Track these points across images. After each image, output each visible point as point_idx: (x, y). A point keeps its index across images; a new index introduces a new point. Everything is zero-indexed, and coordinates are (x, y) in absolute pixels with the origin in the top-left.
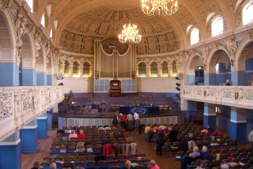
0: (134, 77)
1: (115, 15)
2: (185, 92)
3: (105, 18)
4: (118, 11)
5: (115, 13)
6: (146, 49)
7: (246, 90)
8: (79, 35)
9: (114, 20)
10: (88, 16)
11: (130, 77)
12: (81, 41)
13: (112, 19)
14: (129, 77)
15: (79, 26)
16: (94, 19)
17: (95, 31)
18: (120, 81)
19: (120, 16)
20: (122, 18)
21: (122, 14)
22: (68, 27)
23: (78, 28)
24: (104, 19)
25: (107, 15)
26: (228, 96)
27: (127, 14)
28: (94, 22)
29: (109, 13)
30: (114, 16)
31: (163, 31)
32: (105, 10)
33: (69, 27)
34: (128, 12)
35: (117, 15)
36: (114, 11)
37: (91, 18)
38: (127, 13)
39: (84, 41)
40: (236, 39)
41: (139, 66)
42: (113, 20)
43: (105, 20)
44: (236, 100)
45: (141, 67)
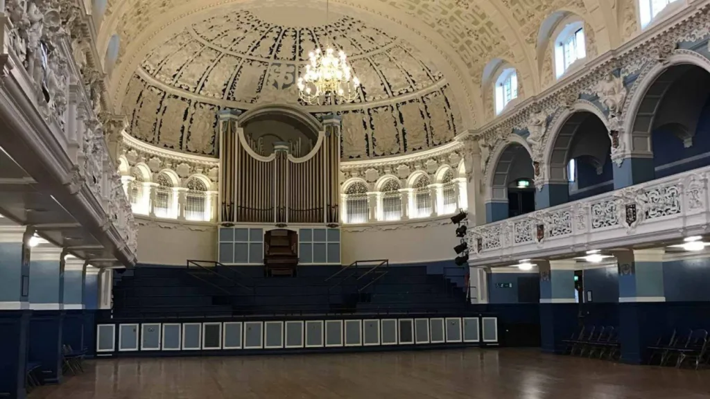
0: (335, 221)
1: (280, 41)
2: (484, 243)
3: (253, 51)
4: (291, 30)
5: (280, 37)
6: (366, 144)
7: (657, 190)
8: (176, 97)
9: (278, 59)
10: (205, 42)
11: (323, 222)
12: (183, 116)
13: (272, 56)
14: (320, 222)
15: (178, 70)
16: (221, 53)
17: (224, 90)
18: (296, 232)
19: (295, 47)
20: (302, 52)
21: (300, 41)
22: (145, 68)
23: (174, 76)
24: (251, 55)
25: (259, 43)
26: (607, 222)
27: (313, 41)
28: (219, 61)
29: (264, 37)
30: (279, 46)
31: (415, 87)
32: (253, 26)
33: (147, 68)
34: (317, 35)
35: (288, 43)
36: (279, 30)
37: (212, 49)
38: (315, 38)
39: (189, 117)
40: (623, 73)
41: (347, 193)
42: (275, 57)
43: (251, 58)
44: (630, 225)
45: (354, 194)
